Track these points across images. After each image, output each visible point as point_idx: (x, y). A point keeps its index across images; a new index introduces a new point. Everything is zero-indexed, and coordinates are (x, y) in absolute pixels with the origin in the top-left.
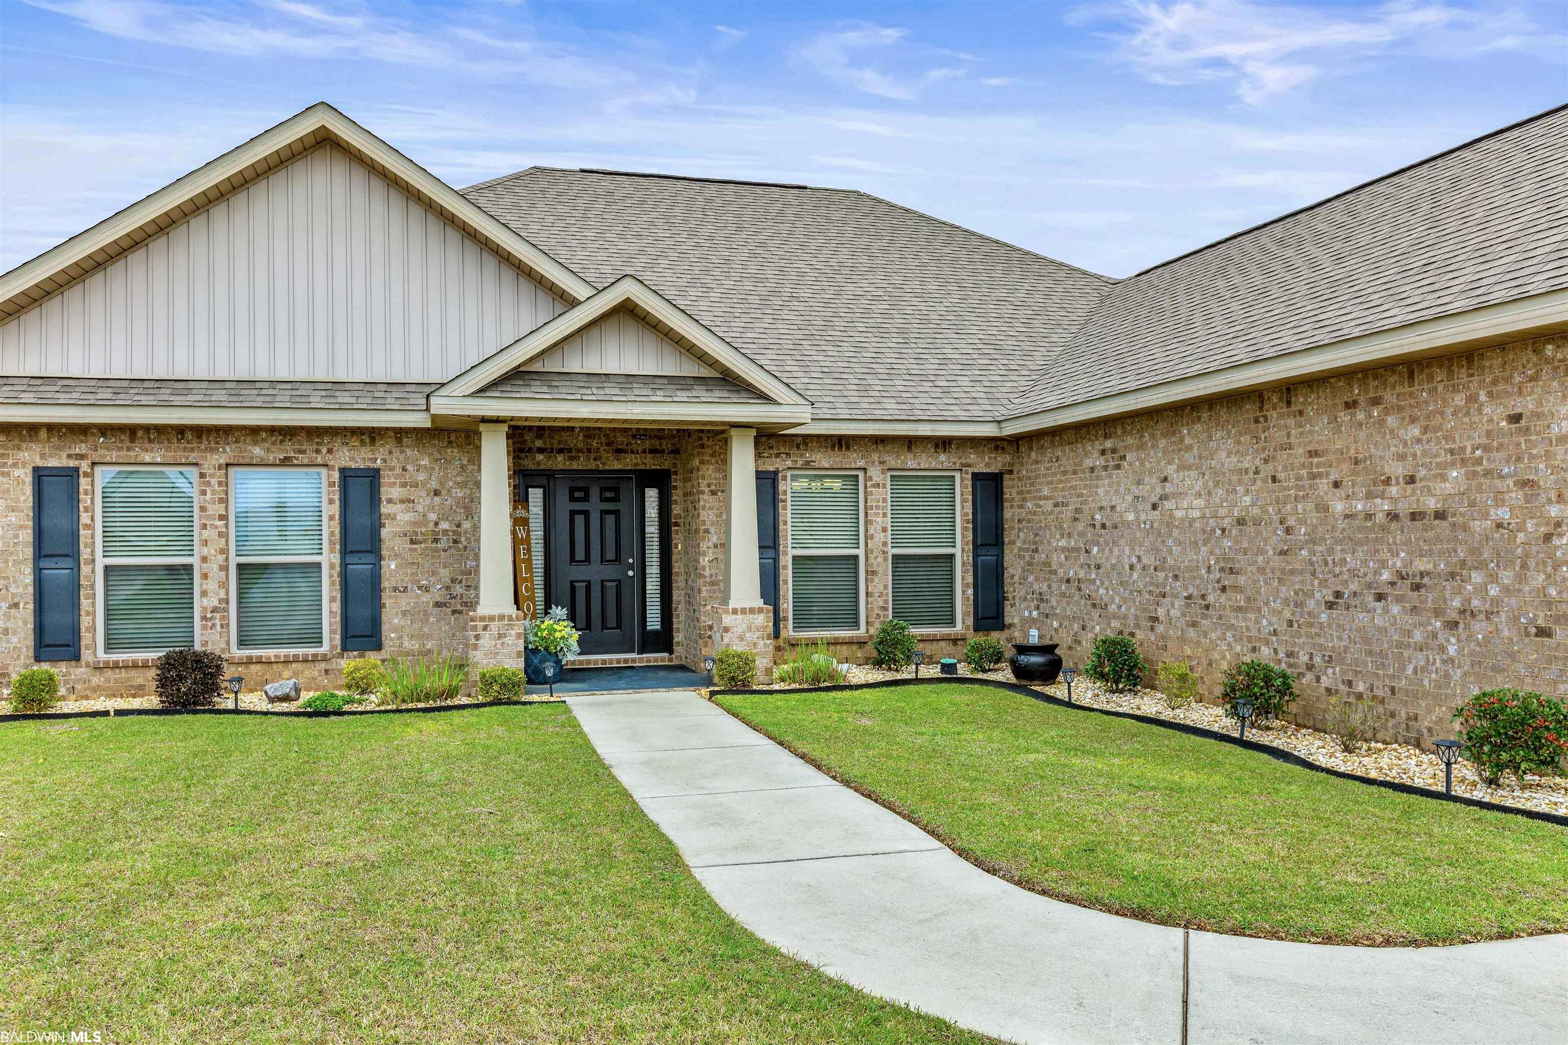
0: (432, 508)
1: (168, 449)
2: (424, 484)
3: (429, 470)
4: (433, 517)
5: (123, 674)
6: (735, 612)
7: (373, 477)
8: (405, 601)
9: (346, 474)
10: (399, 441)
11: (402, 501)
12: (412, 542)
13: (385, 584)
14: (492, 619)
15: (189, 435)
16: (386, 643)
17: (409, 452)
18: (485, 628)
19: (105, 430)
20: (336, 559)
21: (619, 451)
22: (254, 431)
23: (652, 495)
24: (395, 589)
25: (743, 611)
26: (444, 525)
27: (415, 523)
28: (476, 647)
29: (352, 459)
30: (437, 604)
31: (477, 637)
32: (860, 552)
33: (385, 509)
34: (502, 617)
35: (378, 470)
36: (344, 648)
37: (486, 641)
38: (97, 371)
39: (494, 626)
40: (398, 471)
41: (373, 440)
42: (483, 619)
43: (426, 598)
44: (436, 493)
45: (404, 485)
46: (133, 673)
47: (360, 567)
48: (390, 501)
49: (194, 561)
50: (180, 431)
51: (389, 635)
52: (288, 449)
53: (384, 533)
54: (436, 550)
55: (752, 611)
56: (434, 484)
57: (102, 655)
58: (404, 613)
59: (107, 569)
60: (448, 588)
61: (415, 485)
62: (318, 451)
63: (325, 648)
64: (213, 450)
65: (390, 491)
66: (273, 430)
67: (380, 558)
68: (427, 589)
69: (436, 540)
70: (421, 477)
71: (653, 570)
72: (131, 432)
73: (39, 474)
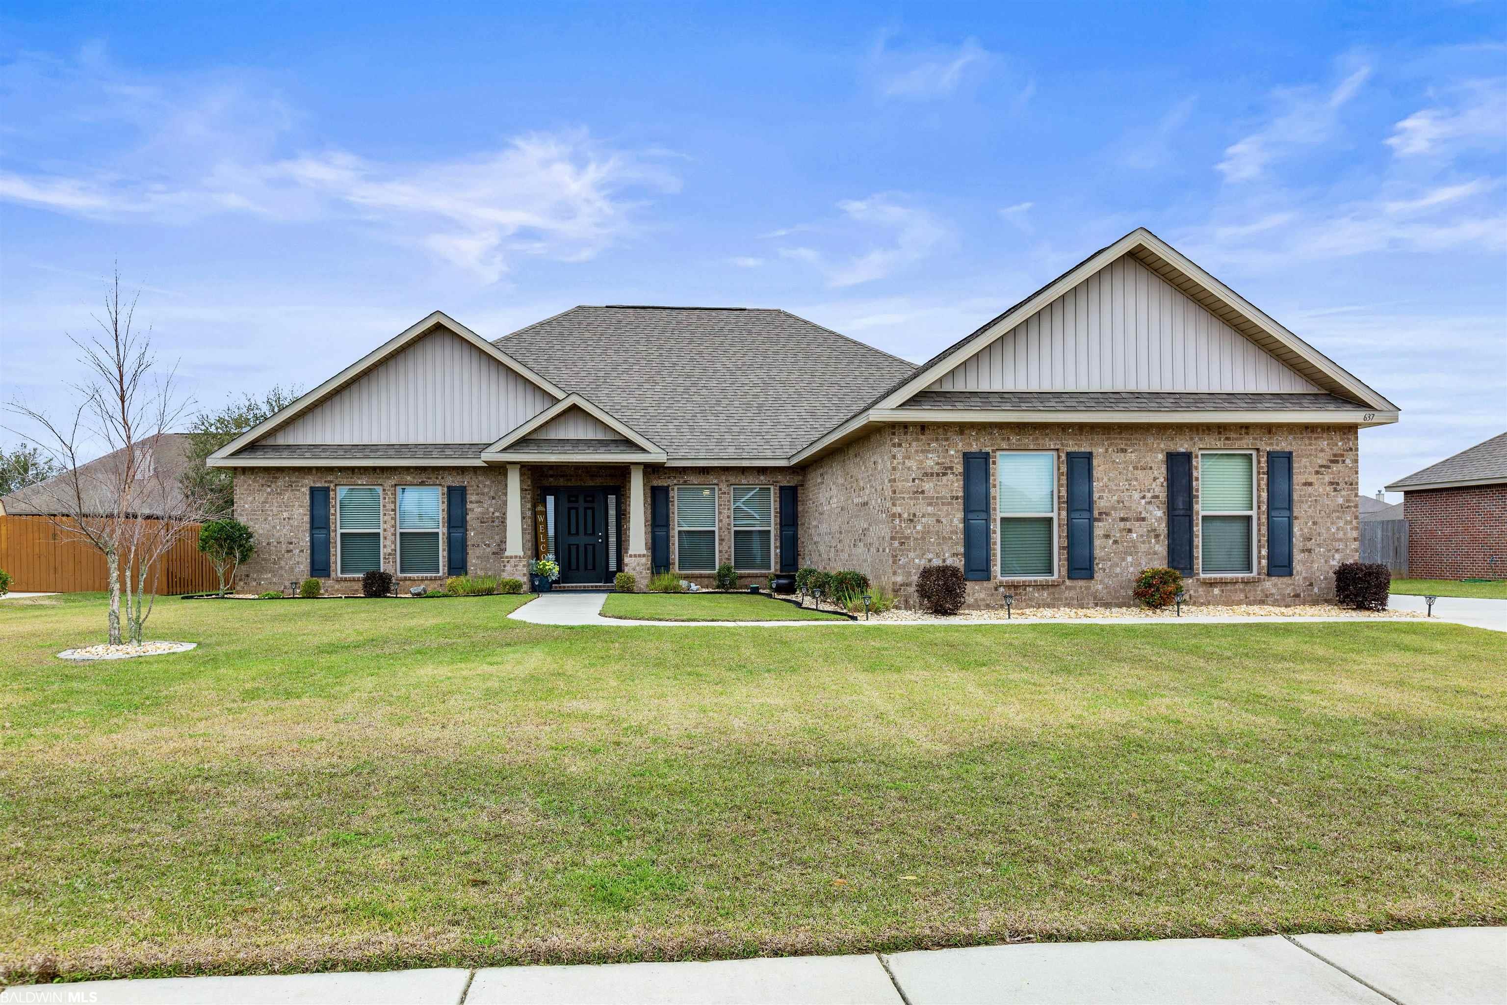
0: (491, 505)
1: (369, 478)
2: (487, 493)
3: (490, 487)
4: (492, 510)
5: (349, 584)
6: (631, 556)
7: (463, 490)
8: (478, 552)
9: (450, 488)
10: (475, 472)
11: (477, 502)
12: (482, 522)
13: (469, 543)
14: (511, 557)
15: (378, 471)
16: (469, 572)
17: (480, 478)
18: (508, 562)
19: (341, 469)
20: (445, 530)
21: (593, 476)
22: (408, 469)
23: (612, 499)
24: (473, 545)
25: (635, 556)
26: (497, 514)
27: (483, 513)
28: (504, 571)
29: (453, 482)
30: (494, 553)
31: (504, 566)
32: (716, 529)
33: (469, 506)
34: (516, 557)
35: (465, 487)
36: (449, 574)
37: (508, 568)
38: (337, 442)
39: (512, 561)
40: (475, 487)
41: (463, 473)
42: (507, 557)
43: (488, 550)
44: (493, 498)
45: (477, 494)
46: (353, 583)
47: (457, 535)
48: (471, 502)
49: (381, 531)
50: (374, 469)
51: (471, 568)
52: (423, 477)
53: (468, 517)
54: (493, 526)
55: (640, 556)
56: (492, 494)
57: (339, 575)
58: (478, 557)
59: (342, 534)
60: (499, 545)
61: (483, 494)
62: (437, 478)
63: (441, 574)
64: (389, 478)
65: (471, 497)
66: (417, 468)
67: (466, 530)
68: (489, 546)
69: (493, 522)
70: (486, 490)
71: (613, 539)
72: (352, 469)
73: (313, 490)
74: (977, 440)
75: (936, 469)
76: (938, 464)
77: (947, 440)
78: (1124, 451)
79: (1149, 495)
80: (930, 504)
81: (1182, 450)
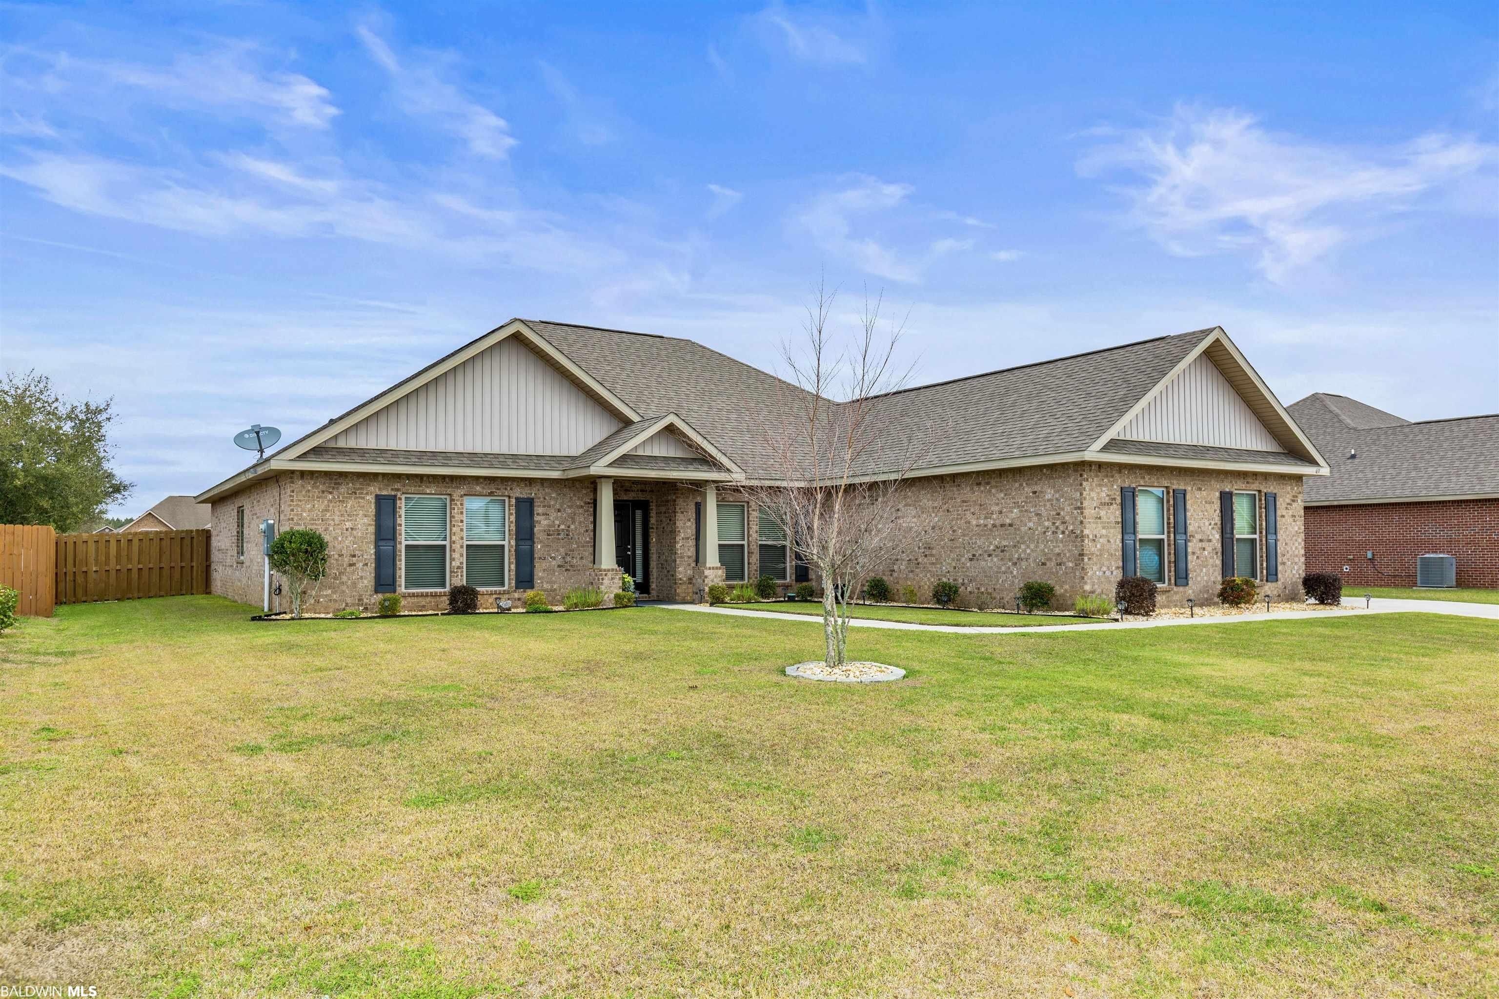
0: (557, 518)
1: (437, 487)
2: (554, 506)
3: (556, 499)
4: (557, 522)
5: (416, 600)
6: (710, 568)
7: (530, 502)
8: (544, 565)
9: (518, 501)
10: (542, 484)
11: (543, 514)
12: (548, 535)
13: (536, 556)
14: (609, 570)
15: (447, 480)
16: (536, 585)
17: (547, 490)
18: (606, 575)
19: (409, 476)
20: (513, 543)
21: (626, 490)
22: (477, 478)
23: (639, 514)
24: (540, 558)
25: (713, 568)
26: (562, 527)
27: (549, 526)
28: (602, 584)
29: (521, 493)
30: (559, 566)
31: (603, 579)
32: (745, 543)
33: (537, 518)
34: (613, 570)
35: (533, 499)
36: (517, 587)
37: (606, 581)
38: (402, 447)
40: (542, 499)
41: (530, 484)
43: (554, 563)
44: (559, 511)
45: (544, 506)
46: (420, 599)
47: (525, 547)
48: (538, 514)
49: (447, 543)
50: (444, 477)
51: (537, 581)
52: (492, 488)
53: (536, 530)
54: (558, 539)
55: (717, 568)
56: (558, 506)
57: (403, 590)
58: (544, 570)
59: (407, 546)
60: (564, 558)
61: (549, 506)
62: (506, 489)
63: (506, 588)
64: (458, 488)
65: (539, 510)
66: (486, 478)
67: (534, 543)
68: (554, 558)
69: (559, 534)
70: (552, 503)
71: (639, 552)
72: (421, 477)
73: (378, 498)
74: (1128, 478)
75: (1107, 500)
76: (1108, 495)
77: (1112, 477)
78: (1200, 489)
79: (1213, 523)
80: (1104, 528)
81: (1227, 490)
